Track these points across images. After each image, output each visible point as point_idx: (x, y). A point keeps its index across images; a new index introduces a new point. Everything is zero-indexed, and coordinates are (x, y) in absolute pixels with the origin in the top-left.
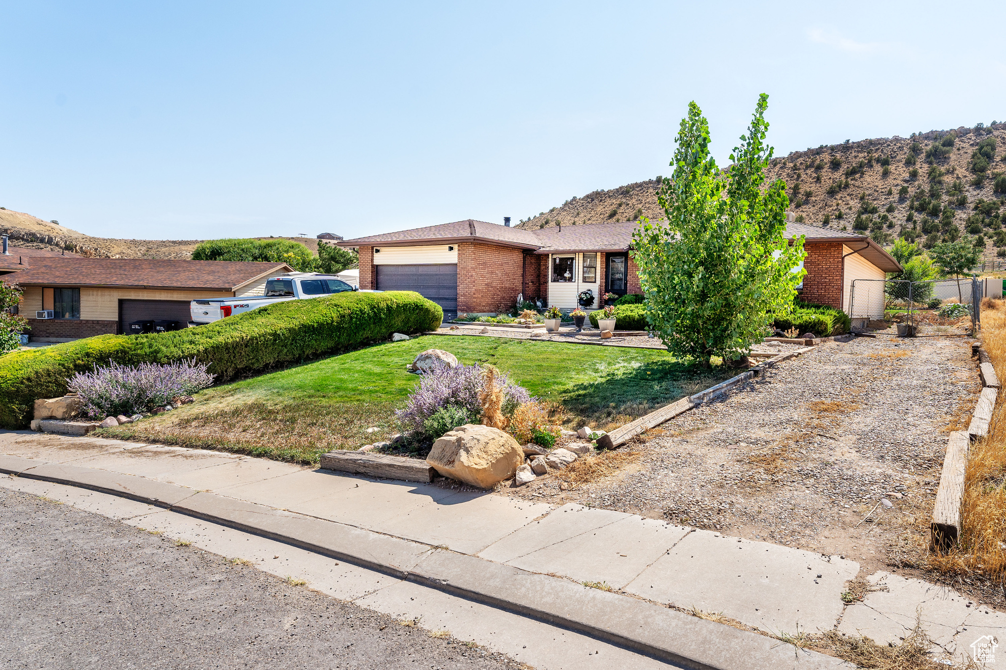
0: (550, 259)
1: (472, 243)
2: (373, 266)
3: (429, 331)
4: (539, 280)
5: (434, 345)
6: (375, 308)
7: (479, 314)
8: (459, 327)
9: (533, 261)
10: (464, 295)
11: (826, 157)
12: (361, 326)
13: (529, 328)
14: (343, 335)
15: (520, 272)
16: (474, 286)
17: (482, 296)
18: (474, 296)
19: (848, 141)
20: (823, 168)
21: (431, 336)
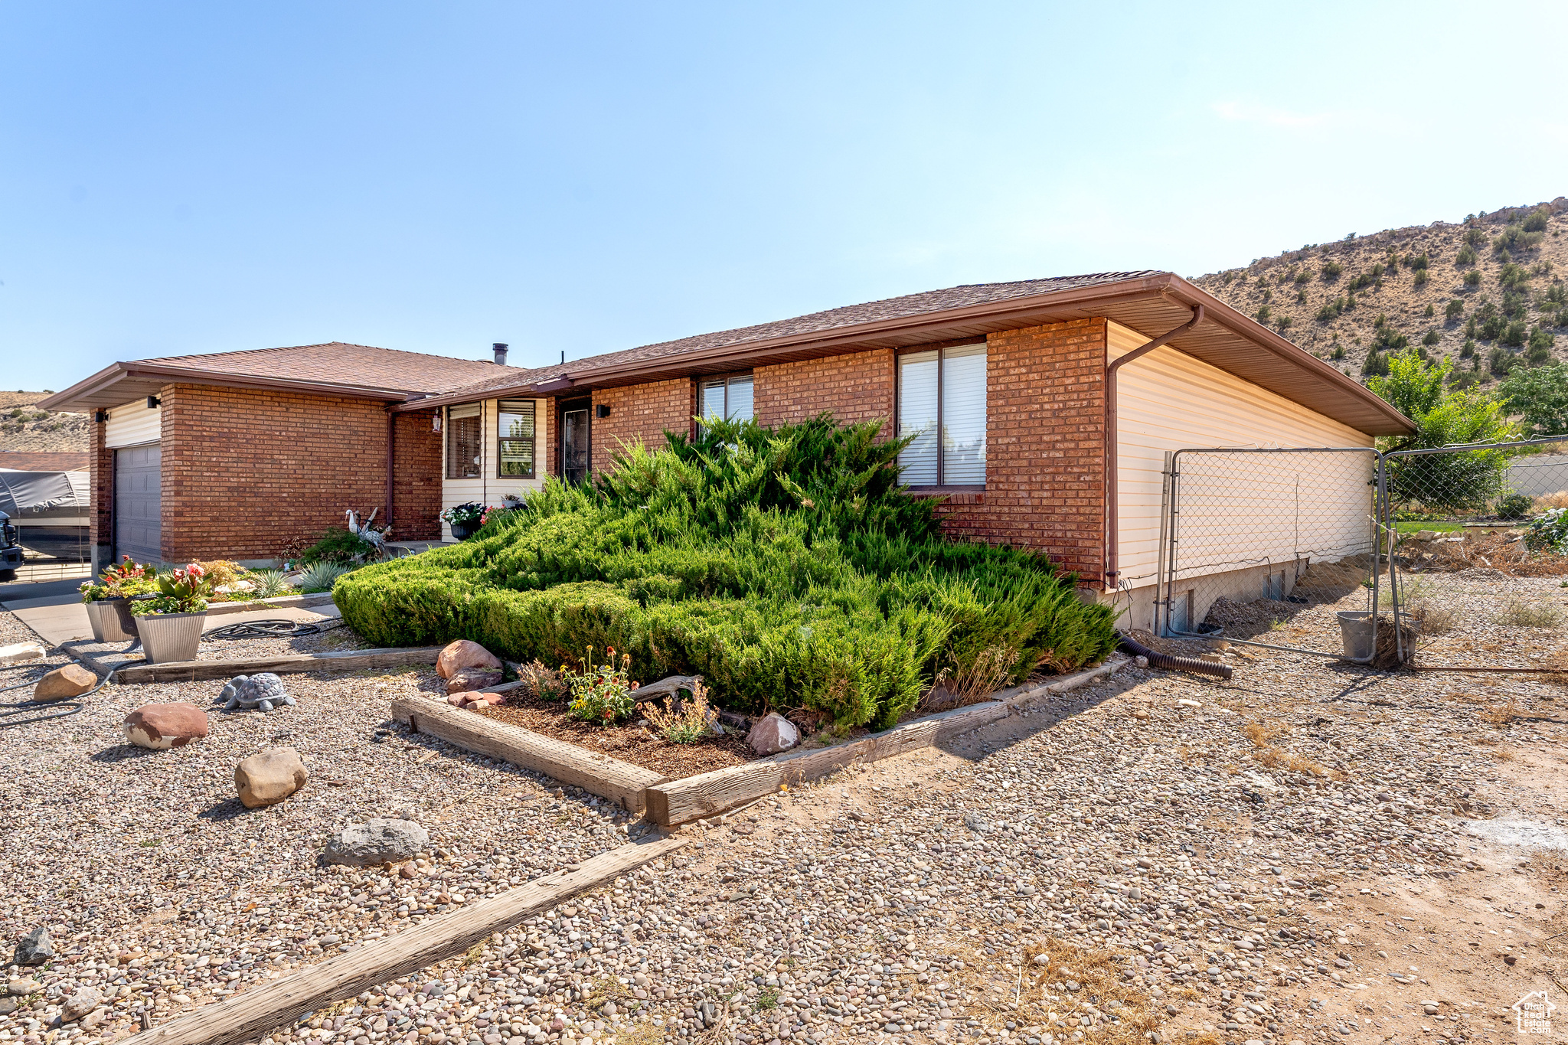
0: (445, 423)
1: (173, 384)
2: (103, 451)
19: (1353, 234)
20: (1309, 281)
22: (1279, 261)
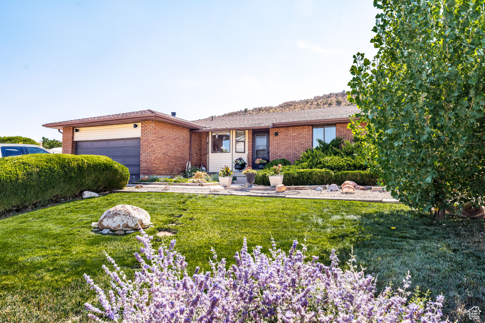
0: (210, 136)
1: (153, 120)
2: (73, 142)
3: (116, 189)
4: (201, 153)
5: (122, 201)
6: (66, 167)
7: (158, 177)
8: (144, 186)
9: (196, 138)
10: (146, 162)
11: (334, 99)
12: (51, 184)
13: (202, 185)
14: (30, 193)
15: (188, 145)
16: (154, 154)
17: (160, 163)
18: (154, 162)
19: (344, 91)
20: (332, 105)
21: (118, 194)
22: (323, 97)
